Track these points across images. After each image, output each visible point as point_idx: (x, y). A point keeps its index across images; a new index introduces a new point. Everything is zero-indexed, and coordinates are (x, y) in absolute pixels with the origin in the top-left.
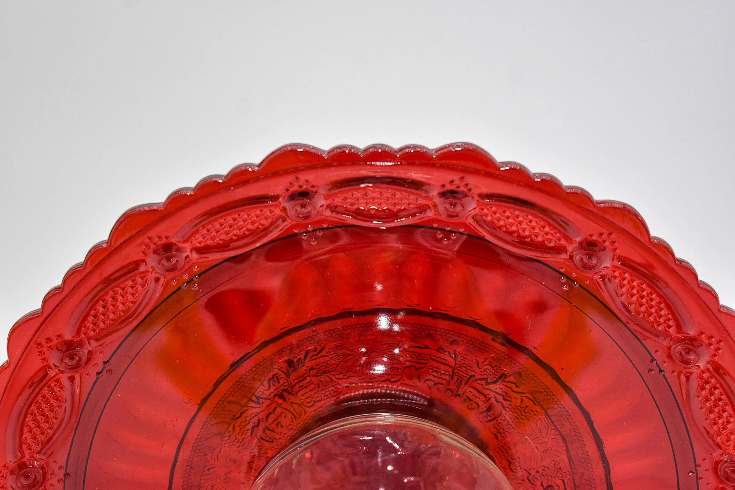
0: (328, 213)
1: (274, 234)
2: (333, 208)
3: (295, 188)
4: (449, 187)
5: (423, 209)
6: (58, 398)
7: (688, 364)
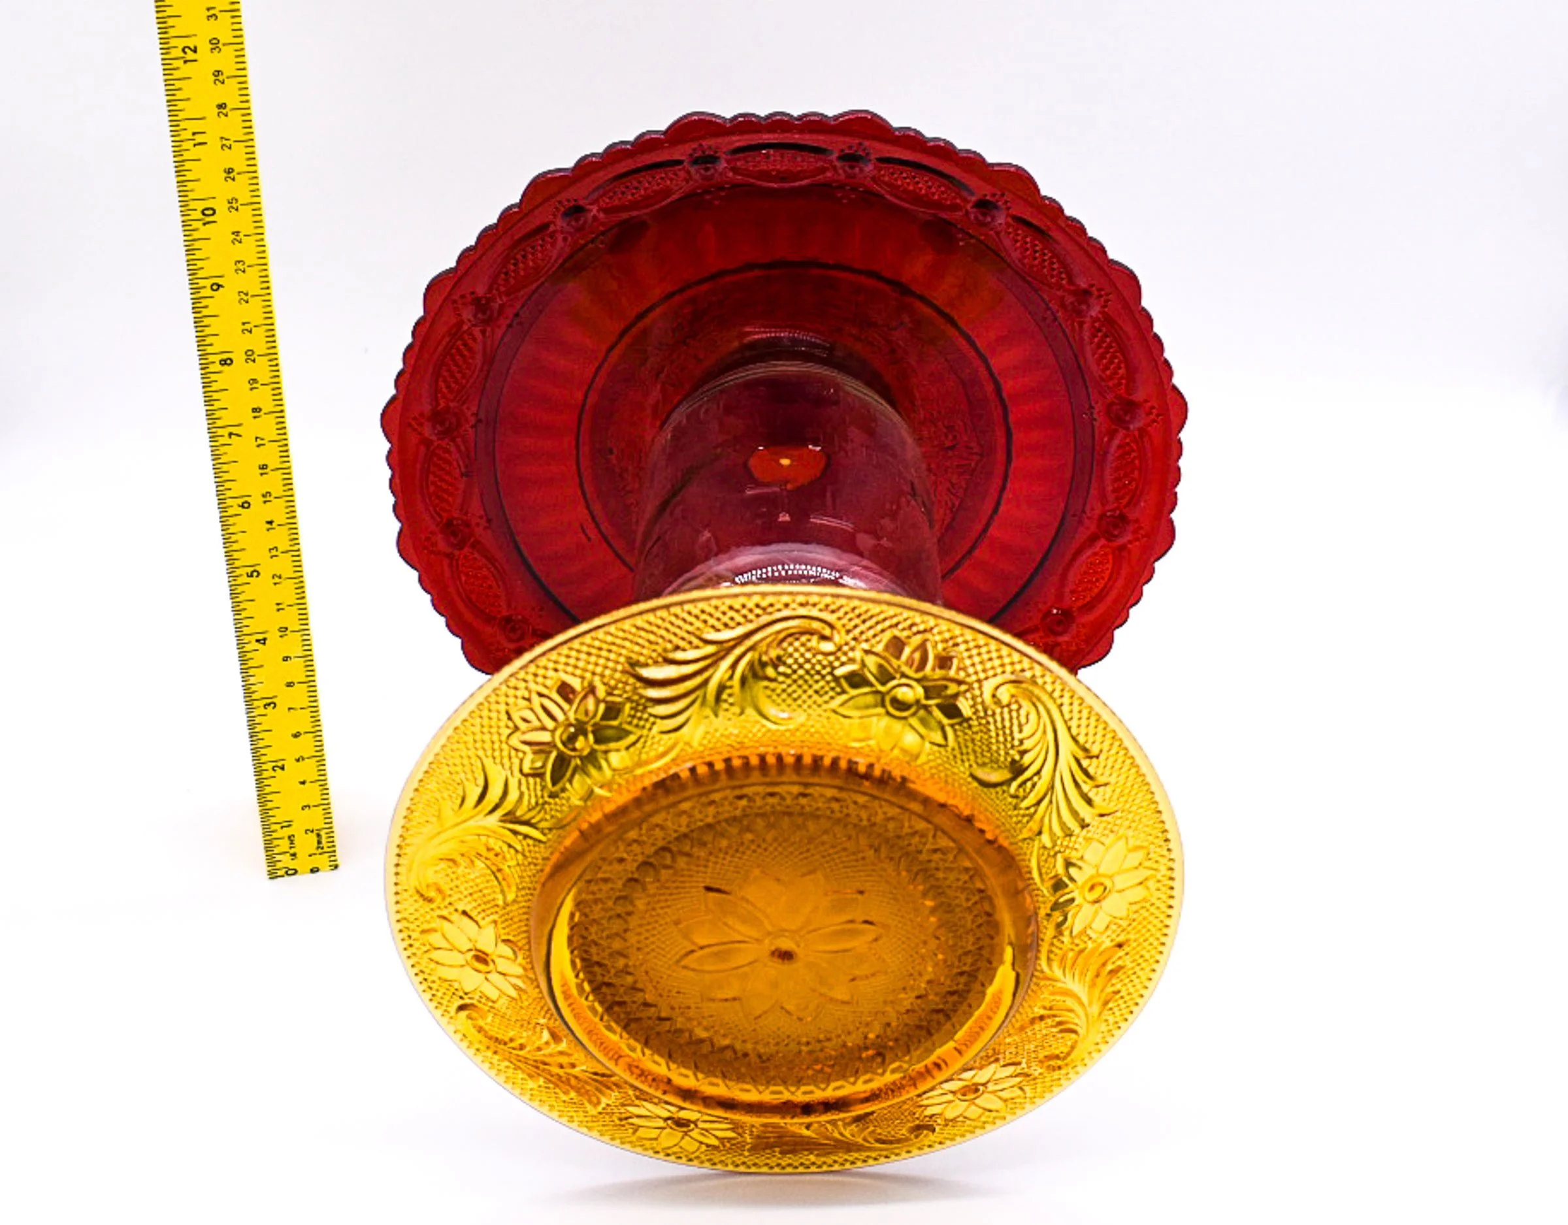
0: (730, 175)
1: (678, 194)
3: (699, 154)
6: (470, 350)
7: (1080, 313)
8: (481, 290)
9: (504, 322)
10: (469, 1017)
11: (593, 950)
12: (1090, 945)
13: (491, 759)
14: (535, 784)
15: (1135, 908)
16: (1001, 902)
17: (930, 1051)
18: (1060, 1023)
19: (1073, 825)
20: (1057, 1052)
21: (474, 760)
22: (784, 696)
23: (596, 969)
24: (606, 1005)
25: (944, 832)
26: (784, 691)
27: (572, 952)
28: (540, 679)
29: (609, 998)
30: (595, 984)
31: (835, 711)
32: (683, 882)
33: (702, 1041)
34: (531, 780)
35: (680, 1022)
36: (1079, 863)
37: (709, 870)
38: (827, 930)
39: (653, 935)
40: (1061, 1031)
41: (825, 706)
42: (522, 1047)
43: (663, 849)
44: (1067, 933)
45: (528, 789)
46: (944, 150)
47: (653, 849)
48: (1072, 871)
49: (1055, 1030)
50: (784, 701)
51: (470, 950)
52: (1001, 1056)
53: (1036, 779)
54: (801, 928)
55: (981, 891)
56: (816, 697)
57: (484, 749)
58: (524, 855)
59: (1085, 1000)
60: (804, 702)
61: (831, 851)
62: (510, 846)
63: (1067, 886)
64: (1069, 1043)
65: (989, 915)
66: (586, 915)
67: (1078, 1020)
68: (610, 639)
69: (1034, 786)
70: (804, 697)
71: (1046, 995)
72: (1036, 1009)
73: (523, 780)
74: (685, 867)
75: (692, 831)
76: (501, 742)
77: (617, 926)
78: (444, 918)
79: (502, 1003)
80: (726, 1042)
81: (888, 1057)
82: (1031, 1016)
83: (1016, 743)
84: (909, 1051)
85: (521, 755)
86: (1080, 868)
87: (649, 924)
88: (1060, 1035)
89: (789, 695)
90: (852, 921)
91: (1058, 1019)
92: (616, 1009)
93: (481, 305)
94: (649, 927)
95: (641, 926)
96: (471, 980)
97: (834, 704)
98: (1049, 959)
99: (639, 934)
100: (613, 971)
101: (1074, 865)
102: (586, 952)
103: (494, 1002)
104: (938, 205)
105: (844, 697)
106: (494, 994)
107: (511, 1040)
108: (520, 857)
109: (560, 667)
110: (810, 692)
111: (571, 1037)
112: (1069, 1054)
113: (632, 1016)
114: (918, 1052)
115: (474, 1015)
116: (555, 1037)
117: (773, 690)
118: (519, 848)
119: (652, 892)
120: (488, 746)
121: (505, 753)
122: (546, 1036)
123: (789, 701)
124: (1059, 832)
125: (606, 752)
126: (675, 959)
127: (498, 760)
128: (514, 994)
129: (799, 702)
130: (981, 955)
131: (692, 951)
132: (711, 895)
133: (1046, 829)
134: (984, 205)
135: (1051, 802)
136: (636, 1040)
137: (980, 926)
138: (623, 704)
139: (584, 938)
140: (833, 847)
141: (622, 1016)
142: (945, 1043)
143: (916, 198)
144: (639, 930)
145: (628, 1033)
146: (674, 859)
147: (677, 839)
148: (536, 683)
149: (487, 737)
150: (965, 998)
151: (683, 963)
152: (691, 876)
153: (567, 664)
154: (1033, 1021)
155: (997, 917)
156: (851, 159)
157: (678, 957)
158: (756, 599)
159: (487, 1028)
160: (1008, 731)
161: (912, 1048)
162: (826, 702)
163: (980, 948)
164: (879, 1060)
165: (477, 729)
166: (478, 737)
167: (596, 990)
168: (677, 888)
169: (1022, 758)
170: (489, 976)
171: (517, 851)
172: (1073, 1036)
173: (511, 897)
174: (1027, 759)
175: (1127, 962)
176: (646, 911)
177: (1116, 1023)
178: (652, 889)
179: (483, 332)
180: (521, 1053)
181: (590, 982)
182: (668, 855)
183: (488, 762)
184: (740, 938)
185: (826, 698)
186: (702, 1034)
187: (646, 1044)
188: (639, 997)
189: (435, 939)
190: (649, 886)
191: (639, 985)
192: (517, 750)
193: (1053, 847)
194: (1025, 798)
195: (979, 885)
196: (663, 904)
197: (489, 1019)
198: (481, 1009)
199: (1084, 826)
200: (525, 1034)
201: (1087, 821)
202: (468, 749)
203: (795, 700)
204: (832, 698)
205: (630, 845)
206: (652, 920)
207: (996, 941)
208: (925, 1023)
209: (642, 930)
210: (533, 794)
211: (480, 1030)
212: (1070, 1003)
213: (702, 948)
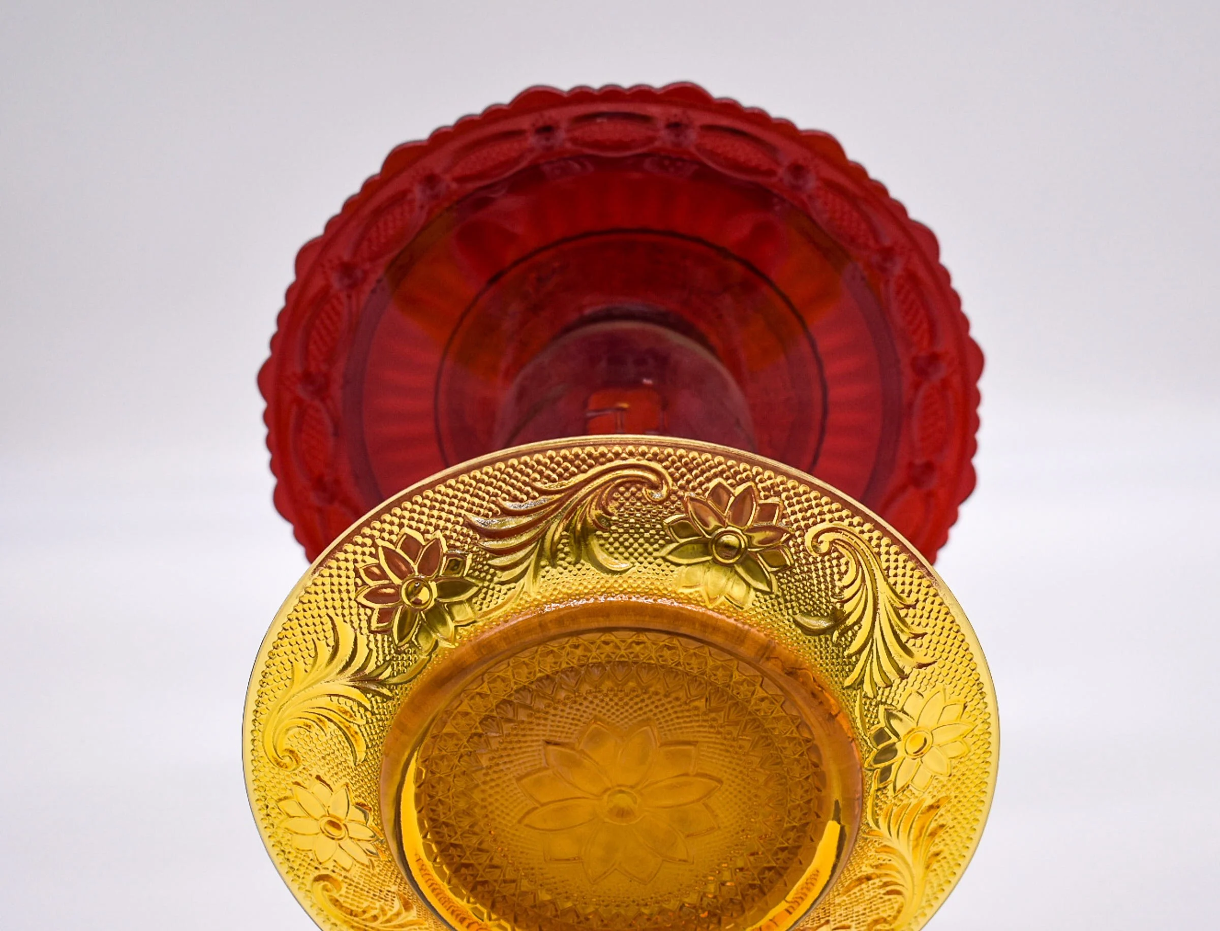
0: (569, 145)
1: (523, 164)
2: (574, 140)
3: (541, 123)
4: (673, 120)
5: (651, 140)
6: (338, 314)
7: (883, 270)
8: (346, 257)
9: (367, 288)
10: (325, 889)
11: (440, 808)
12: (914, 801)
13: (341, 618)
14: (383, 640)
15: (954, 762)
16: (827, 753)
17: (765, 912)
18: (886, 884)
19: (893, 675)
20: (885, 915)
21: (326, 619)
22: (617, 544)
23: (445, 830)
24: (454, 867)
25: (771, 679)
26: (616, 539)
27: (419, 812)
28: (386, 535)
29: (456, 859)
30: (443, 846)
31: (665, 559)
32: (524, 735)
33: (543, 905)
34: (379, 637)
35: (525, 885)
36: (900, 715)
37: (549, 722)
38: (663, 784)
39: (497, 793)
40: (889, 893)
41: (655, 554)
42: (375, 918)
43: (504, 702)
44: (890, 787)
45: (376, 646)
46: (759, 117)
47: (495, 703)
48: (894, 723)
49: (882, 891)
50: (616, 549)
51: (324, 816)
52: (831, 919)
53: (856, 628)
54: (637, 784)
55: (808, 741)
56: (646, 545)
57: (334, 608)
58: (373, 714)
59: (910, 860)
60: (636, 550)
61: (664, 701)
62: (360, 705)
63: (890, 738)
64: (896, 906)
65: (816, 766)
66: (433, 773)
67: (903, 880)
68: (451, 492)
69: (854, 635)
70: (636, 545)
71: (872, 853)
72: (864, 869)
73: (372, 636)
74: (525, 719)
75: (532, 683)
76: (350, 599)
77: (460, 784)
78: (297, 784)
79: (355, 872)
80: (569, 904)
81: (723, 918)
82: (859, 875)
83: (837, 590)
84: (744, 911)
85: (369, 612)
86: (901, 720)
87: (492, 780)
88: (887, 897)
89: (622, 544)
90: (686, 775)
91: (885, 879)
92: (463, 870)
93: (346, 269)
94: (493, 784)
95: (484, 783)
96: (326, 850)
97: (663, 552)
98: (874, 814)
99: (483, 791)
100: (459, 832)
101: (896, 717)
102: (433, 811)
103: (347, 871)
104: (755, 170)
105: (674, 545)
106: (347, 862)
107: (364, 912)
108: (369, 714)
109: (406, 522)
110: (641, 541)
111: (421, 902)
112: (895, 918)
113: (478, 879)
114: (751, 913)
115: (329, 886)
116: (407, 906)
117: (606, 539)
118: (368, 706)
119: (494, 747)
120: (338, 604)
121: (354, 611)
122: (397, 904)
123: (622, 550)
124: (880, 683)
125: (450, 605)
126: (518, 817)
127: (347, 619)
128: (365, 860)
129: (631, 550)
130: (810, 809)
131: (535, 809)
132: (551, 747)
133: (867, 679)
134: (797, 170)
135: (871, 649)
136: (483, 905)
137: (807, 778)
138: (464, 556)
139: (431, 797)
140: (666, 696)
141: (469, 879)
142: (777, 904)
143: (736, 165)
144: (483, 787)
145: (475, 897)
146: (516, 714)
147: (517, 691)
148: (383, 539)
149: (336, 596)
150: (796, 855)
151: (526, 821)
152: (532, 729)
153: (412, 519)
154: (860, 881)
155: (823, 768)
156: (675, 126)
157: (521, 815)
158: (588, 449)
159: (341, 900)
160: (828, 579)
161: (746, 907)
162: (656, 550)
163: (809, 802)
164: (715, 920)
165: (327, 588)
166: (329, 596)
167: (443, 851)
168: (519, 742)
169: (842, 606)
170: (341, 842)
171: (366, 709)
172: (899, 898)
173: (361, 756)
174: (848, 608)
175: (947, 820)
176: (491, 767)
177: (940, 885)
178: (494, 744)
179: (349, 297)
180: (374, 924)
181: (438, 843)
182: (509, 708)
183: (338, 621)
184: (579, 794)
185: (656, 546)
186: (545, 896)
187: (493, 907)
188: (484, 858)
189: (290, 807)
190: (492, 741)
191: (484, 846)
192: (364, 607)
193: (875, 697)
194: (848, 646)
195: (807, 735)
196: (506, 759)
197: (344, 890)
198: (336, 880)
199: (903, 676)
200: (378, 905)
201: (907, 671)
202: (319, 608)
203: (627, 548)
204: (662, 546)
205: (472, 698)
206: (496, 776)
207: (823, 793)
208: (757, 882)
209: (487, 787)
210: (381, 652)
211: (336, 902)
212: (896, 863)
213: (543, 805)
